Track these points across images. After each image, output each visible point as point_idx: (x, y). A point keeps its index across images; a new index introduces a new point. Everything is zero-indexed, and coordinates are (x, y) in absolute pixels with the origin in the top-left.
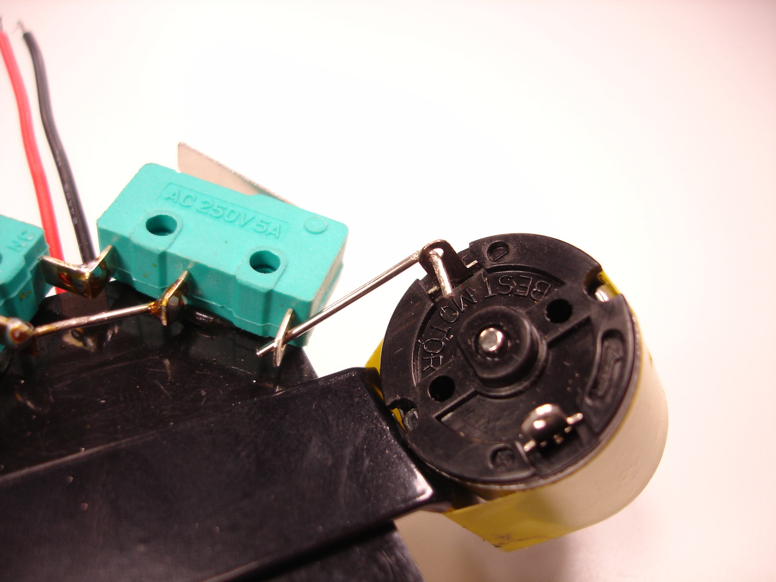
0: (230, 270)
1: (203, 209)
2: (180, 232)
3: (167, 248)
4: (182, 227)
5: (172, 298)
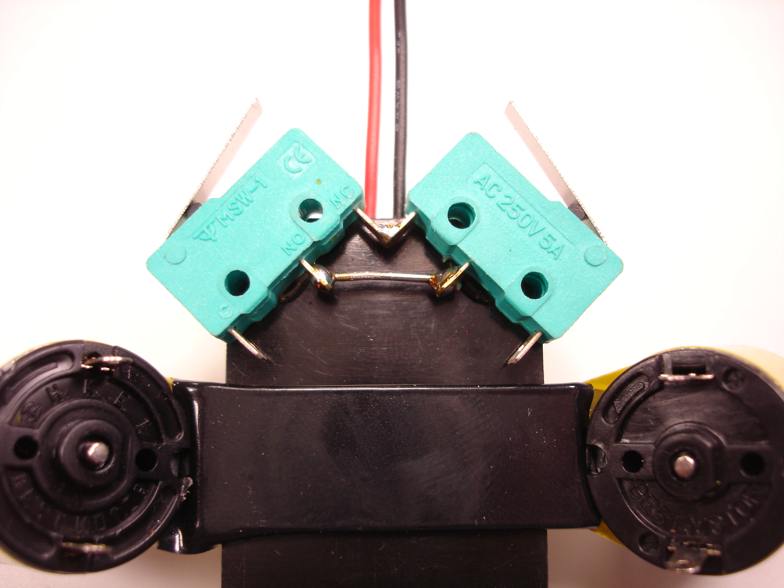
0: (503, 285)
1: (503, 204)
2: (475, 227)
4: (478, 222)
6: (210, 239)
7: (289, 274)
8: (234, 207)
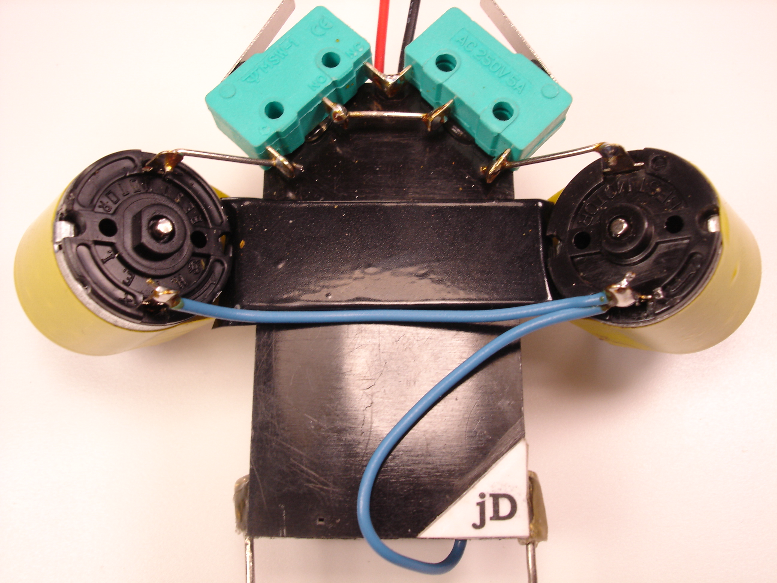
0: (478, 111)
1: (478, 56)
2: (456, 71)
3: (444, 82)
4: (459, 67)
5: (437, 117)
6: (254, 81)
7: (314, 108)
8: (273, 59)
